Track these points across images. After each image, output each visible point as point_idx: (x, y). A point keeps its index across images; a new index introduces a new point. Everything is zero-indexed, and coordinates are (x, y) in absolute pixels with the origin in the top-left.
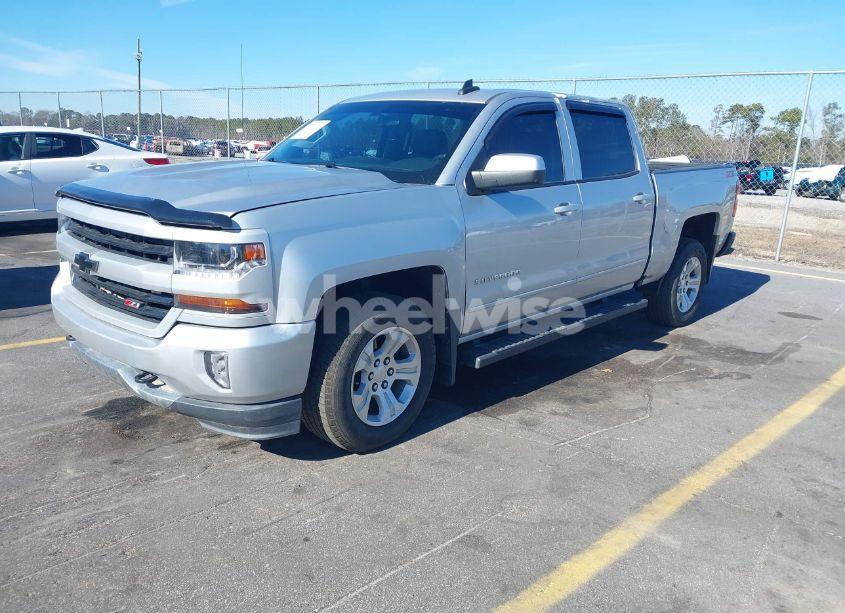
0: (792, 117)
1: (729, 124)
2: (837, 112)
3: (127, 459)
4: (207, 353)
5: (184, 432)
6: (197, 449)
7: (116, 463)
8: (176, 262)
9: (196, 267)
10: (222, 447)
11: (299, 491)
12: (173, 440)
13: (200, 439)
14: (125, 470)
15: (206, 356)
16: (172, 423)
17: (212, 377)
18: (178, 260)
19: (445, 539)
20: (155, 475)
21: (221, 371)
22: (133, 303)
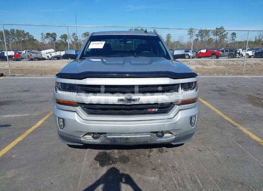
0: (65, 37)
1: (47, 39)
2: (76, 35)
3: (154, 167)
4: (192, 117)
5: (142, 155)
6: (158, 156)
7: (154, 170)
8: (181, 90)
9: (187, 90)
10: (160, 152)
11: (200, 151)
12: (146, 157)
13: (151, 153)
14: (162, 169)
15: (191, 118)
16: (132, 154)
17: (191, 124)
18: (182, 89)
19: (236, 144)
20: (171, 165)
21: (193, 121)
22: (153, 110)
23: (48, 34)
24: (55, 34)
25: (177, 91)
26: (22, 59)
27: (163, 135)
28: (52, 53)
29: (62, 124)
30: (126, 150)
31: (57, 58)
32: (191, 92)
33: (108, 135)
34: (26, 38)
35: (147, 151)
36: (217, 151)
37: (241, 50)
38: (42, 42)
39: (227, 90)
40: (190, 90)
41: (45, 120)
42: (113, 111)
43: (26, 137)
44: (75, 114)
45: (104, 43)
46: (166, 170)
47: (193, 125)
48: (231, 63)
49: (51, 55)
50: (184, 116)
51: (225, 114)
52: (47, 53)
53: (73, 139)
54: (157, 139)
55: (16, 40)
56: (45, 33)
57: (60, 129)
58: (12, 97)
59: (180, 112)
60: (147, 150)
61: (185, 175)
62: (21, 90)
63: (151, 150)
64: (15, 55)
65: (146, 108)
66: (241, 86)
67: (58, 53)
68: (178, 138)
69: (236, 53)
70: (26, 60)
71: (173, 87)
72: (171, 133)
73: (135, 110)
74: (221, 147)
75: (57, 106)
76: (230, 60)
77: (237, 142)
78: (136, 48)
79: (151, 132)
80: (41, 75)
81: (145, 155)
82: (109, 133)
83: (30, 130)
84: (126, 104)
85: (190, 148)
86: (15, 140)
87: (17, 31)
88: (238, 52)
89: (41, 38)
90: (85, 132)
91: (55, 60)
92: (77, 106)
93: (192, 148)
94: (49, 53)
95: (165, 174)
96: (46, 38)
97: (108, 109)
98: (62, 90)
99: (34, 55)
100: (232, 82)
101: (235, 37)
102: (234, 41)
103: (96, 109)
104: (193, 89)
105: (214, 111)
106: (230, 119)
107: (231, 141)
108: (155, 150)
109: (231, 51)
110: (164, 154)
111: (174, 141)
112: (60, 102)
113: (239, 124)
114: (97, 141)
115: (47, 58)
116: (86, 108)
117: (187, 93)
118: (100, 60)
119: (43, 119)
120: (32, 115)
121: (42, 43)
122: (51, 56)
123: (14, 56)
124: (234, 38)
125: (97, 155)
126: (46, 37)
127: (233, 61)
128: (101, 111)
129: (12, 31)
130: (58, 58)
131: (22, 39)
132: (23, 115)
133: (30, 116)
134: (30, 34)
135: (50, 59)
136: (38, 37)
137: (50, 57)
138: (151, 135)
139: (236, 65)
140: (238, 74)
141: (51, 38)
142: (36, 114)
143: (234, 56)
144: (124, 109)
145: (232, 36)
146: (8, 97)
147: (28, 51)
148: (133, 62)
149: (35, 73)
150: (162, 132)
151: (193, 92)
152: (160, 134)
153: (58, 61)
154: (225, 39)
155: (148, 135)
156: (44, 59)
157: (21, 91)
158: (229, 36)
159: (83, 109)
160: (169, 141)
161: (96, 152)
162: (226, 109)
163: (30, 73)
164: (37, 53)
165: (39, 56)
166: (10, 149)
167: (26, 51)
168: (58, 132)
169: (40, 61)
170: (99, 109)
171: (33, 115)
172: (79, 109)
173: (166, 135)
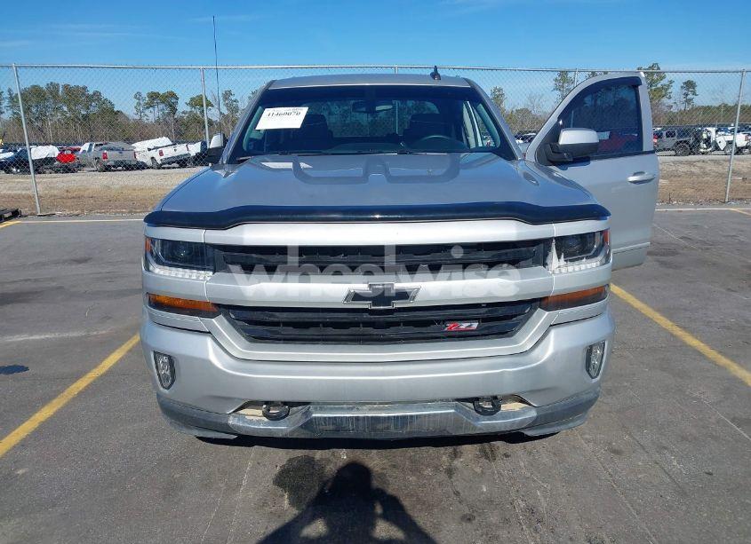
1: (151, 109)
2: (232, 97)
3: (467, 511)
4: (591, 347)
5: (428, 466)
6: (478, 470)
7: (469, 519)
8: (555, 262)
9: (577, 260)
10: (487, 458)
11: (617, 452)
12: (443, 476)
13: (455, 462)
14: (494, 518)
15: (590, 351)
16: (394, 466)
17: (588, 371)
18: (559, 258)
19: (732, 428)
20: (523, 505)
21: (595, 362)
22: (464, 326)
23: (154, 96)
24: (173, 95)
25: (545, 265)
26: (81, 166)
27: (497, 408)
28: (164, 150)
29: (168, 373)
30: (374, 451)
31: (178, 163)
32: (589, 266)
33: (316, 409)
34: (94, 109)
35: (444, 454)
36: (672, 452)
37: (713, 130)
38: (137, 117)
39: (681, 251)
40: (584, 260)
41: (130, 351)
42: (330, 331)
43: (67, 406)
44: (209, 340)
45: (304, 111)
46: (507, 521)
47: (593, 372)
48: (683, 169)
49: (161, 154)
50: (566, 345)
51: (684, 328)
52: (149, 150)
53: (204, 420)
54: (478, 419)
55: (63, 113)
56: (144, 95)
57: (162, 389)
58: (36, 280)
59: (553, 333)
60: (442, 450)
61: (571, 539)
62: (66, 258)
63: (455, 450)
64: (61, 157)
65: (439, 322)
66: (723, 239)
67: (181, 150)
68: (545, 415)
69: (698, 140)
70: (93, 169)
71: (531, 248)
72: (523, 401)
73: (402, 327)
74: (684, 439)
75: (151, 316)
76: (681, 162)
77: (733, 421)
78: (406, 128)
79: (458, 400)
80: (130, 212)
81: (436, 468)
82: (318, 403)
83: (81, 384)
84: (373, 308)
85: (583, 441)
86: (32, 419)
87: (66, 87)
88: (705, 136)
89: (135, 107)
90: (239, 399)
91: (174, 168)
92: (214, 315)
93: (588, 441)
94: (157, 148)
95: (503, 534)
96: (148, 108)
97: (315, 325)
98: (163, 264)
99: (113, 157)
100: (696, 227)
101: (694, 94)
102: (690, 107)
103: (277, 324)
104: (595, 255)
105: (649, 318)
106: (702, 344)
107: (713, 417)
108: (469, 450)
109: (684, 133)
110: (500, 465)
111: (534, 424)
112: (158, 303)
113: (733, 360)
114: (282, 428)
115: (149, 163)
116: (245, 321)
117: (577, 268)
118: (289, 165)
119: (123, 347)
120: (92, 333)
121: (138, 123)
122: (162, 157)
123: (57, 159)
124: (690, 96)
125: (284, 466)
126: (149, 106)
127: (690, 163)
128: (291, 331)
129: (53, 88)
130: (182, 162)
131: (83, 112)
132: (66, 335)
133: (86, 337)
134: (105, 95)
135: (160, 167)
136: (127, 106)
137: (159, 159)
138: (456, 407)
139: (698, 176)
140: (710, 201)
141: (161, 106)
142: (104, 332)
143: (692, 149)
144: (367, 324)
145: (685, 91)
146: (26, 280)
147: (97, 145)
148: (394, 171)
149: (117, 207)
150: (495, 398)
151: (594, 265)
152: (488, 406)
153: (182, 170)
154: (665, 100)
155: (448, 408)
156: (141, 166)
157: (64, 262)
158: (676, 90)
159: (234, 325)
160: (515, 427)
161: (281, 457)
162: (685, 310)
163: (101, 207)
164: (121, 150)
165: (126, 157)
166: (14, 447)
167: (91, 145)
168: (159, 396)
169: (128, 173)
170: (286, 324)
171: (95, 333)
172: (219, 323)
173: (505, 407)
